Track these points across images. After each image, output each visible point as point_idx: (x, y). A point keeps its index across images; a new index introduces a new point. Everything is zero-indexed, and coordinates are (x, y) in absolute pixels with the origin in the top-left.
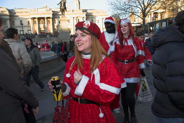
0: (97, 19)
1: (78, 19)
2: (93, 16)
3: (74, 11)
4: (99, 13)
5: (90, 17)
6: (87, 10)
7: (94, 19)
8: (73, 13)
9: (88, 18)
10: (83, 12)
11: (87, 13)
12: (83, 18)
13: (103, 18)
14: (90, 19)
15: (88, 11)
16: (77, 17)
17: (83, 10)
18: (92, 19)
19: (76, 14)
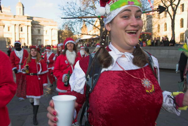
0: (45, 29)
1: (21, 28)
2: (39, 25)
3: (16, 17)
4: (48, 22)
5: (37, 26)
6: (33, 17)
7: (41, 29)
8: (15, 19)
9: (34, 27)
10: (28, 19)
11: (33, 21)
12: (28, 26)
13: (52, 29)
14: (37, 28)
15: (35, 19)
16: (20, 25)
17: (27, 17)
18: (39, 28)
19: (19, 21)
